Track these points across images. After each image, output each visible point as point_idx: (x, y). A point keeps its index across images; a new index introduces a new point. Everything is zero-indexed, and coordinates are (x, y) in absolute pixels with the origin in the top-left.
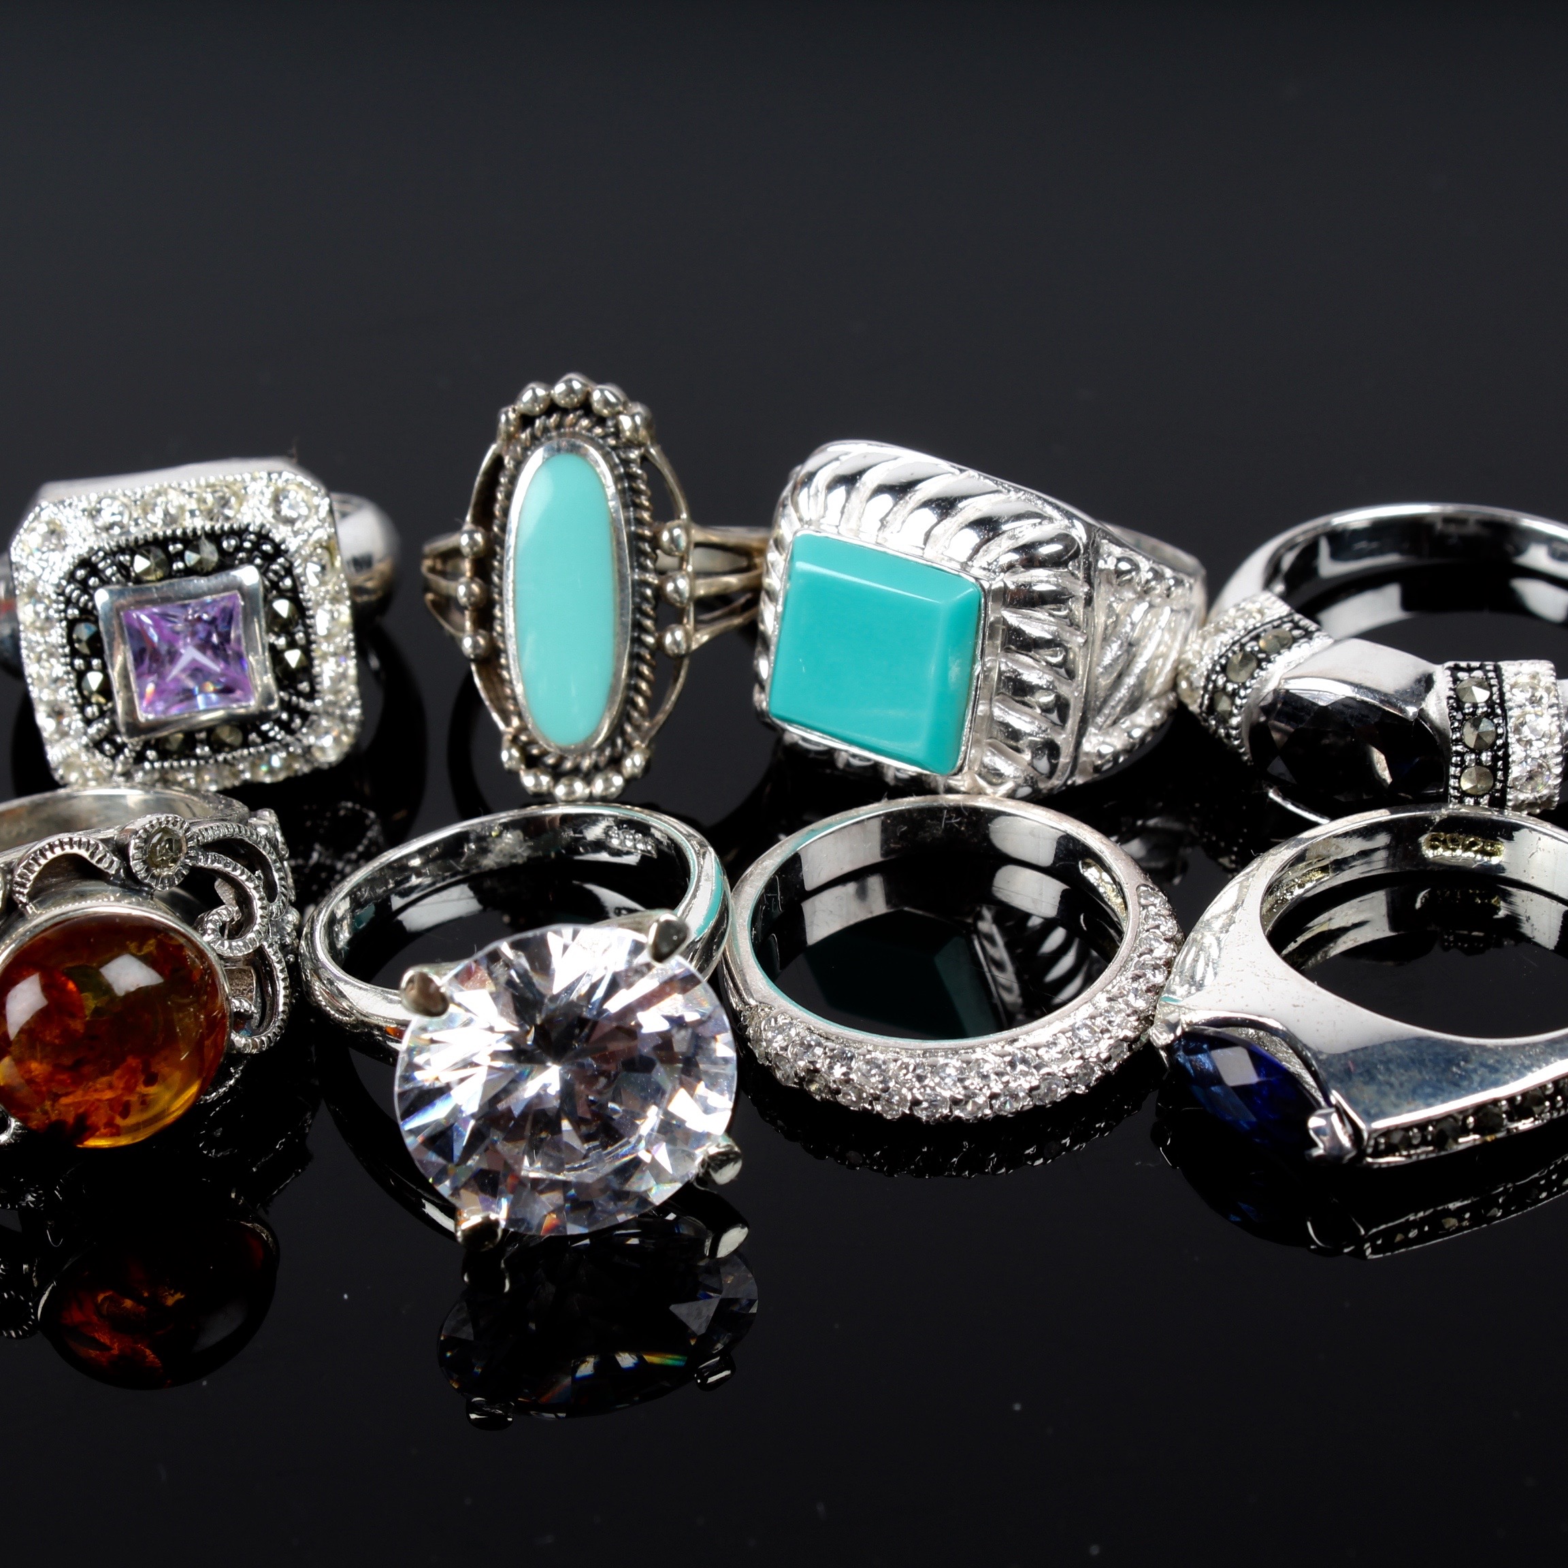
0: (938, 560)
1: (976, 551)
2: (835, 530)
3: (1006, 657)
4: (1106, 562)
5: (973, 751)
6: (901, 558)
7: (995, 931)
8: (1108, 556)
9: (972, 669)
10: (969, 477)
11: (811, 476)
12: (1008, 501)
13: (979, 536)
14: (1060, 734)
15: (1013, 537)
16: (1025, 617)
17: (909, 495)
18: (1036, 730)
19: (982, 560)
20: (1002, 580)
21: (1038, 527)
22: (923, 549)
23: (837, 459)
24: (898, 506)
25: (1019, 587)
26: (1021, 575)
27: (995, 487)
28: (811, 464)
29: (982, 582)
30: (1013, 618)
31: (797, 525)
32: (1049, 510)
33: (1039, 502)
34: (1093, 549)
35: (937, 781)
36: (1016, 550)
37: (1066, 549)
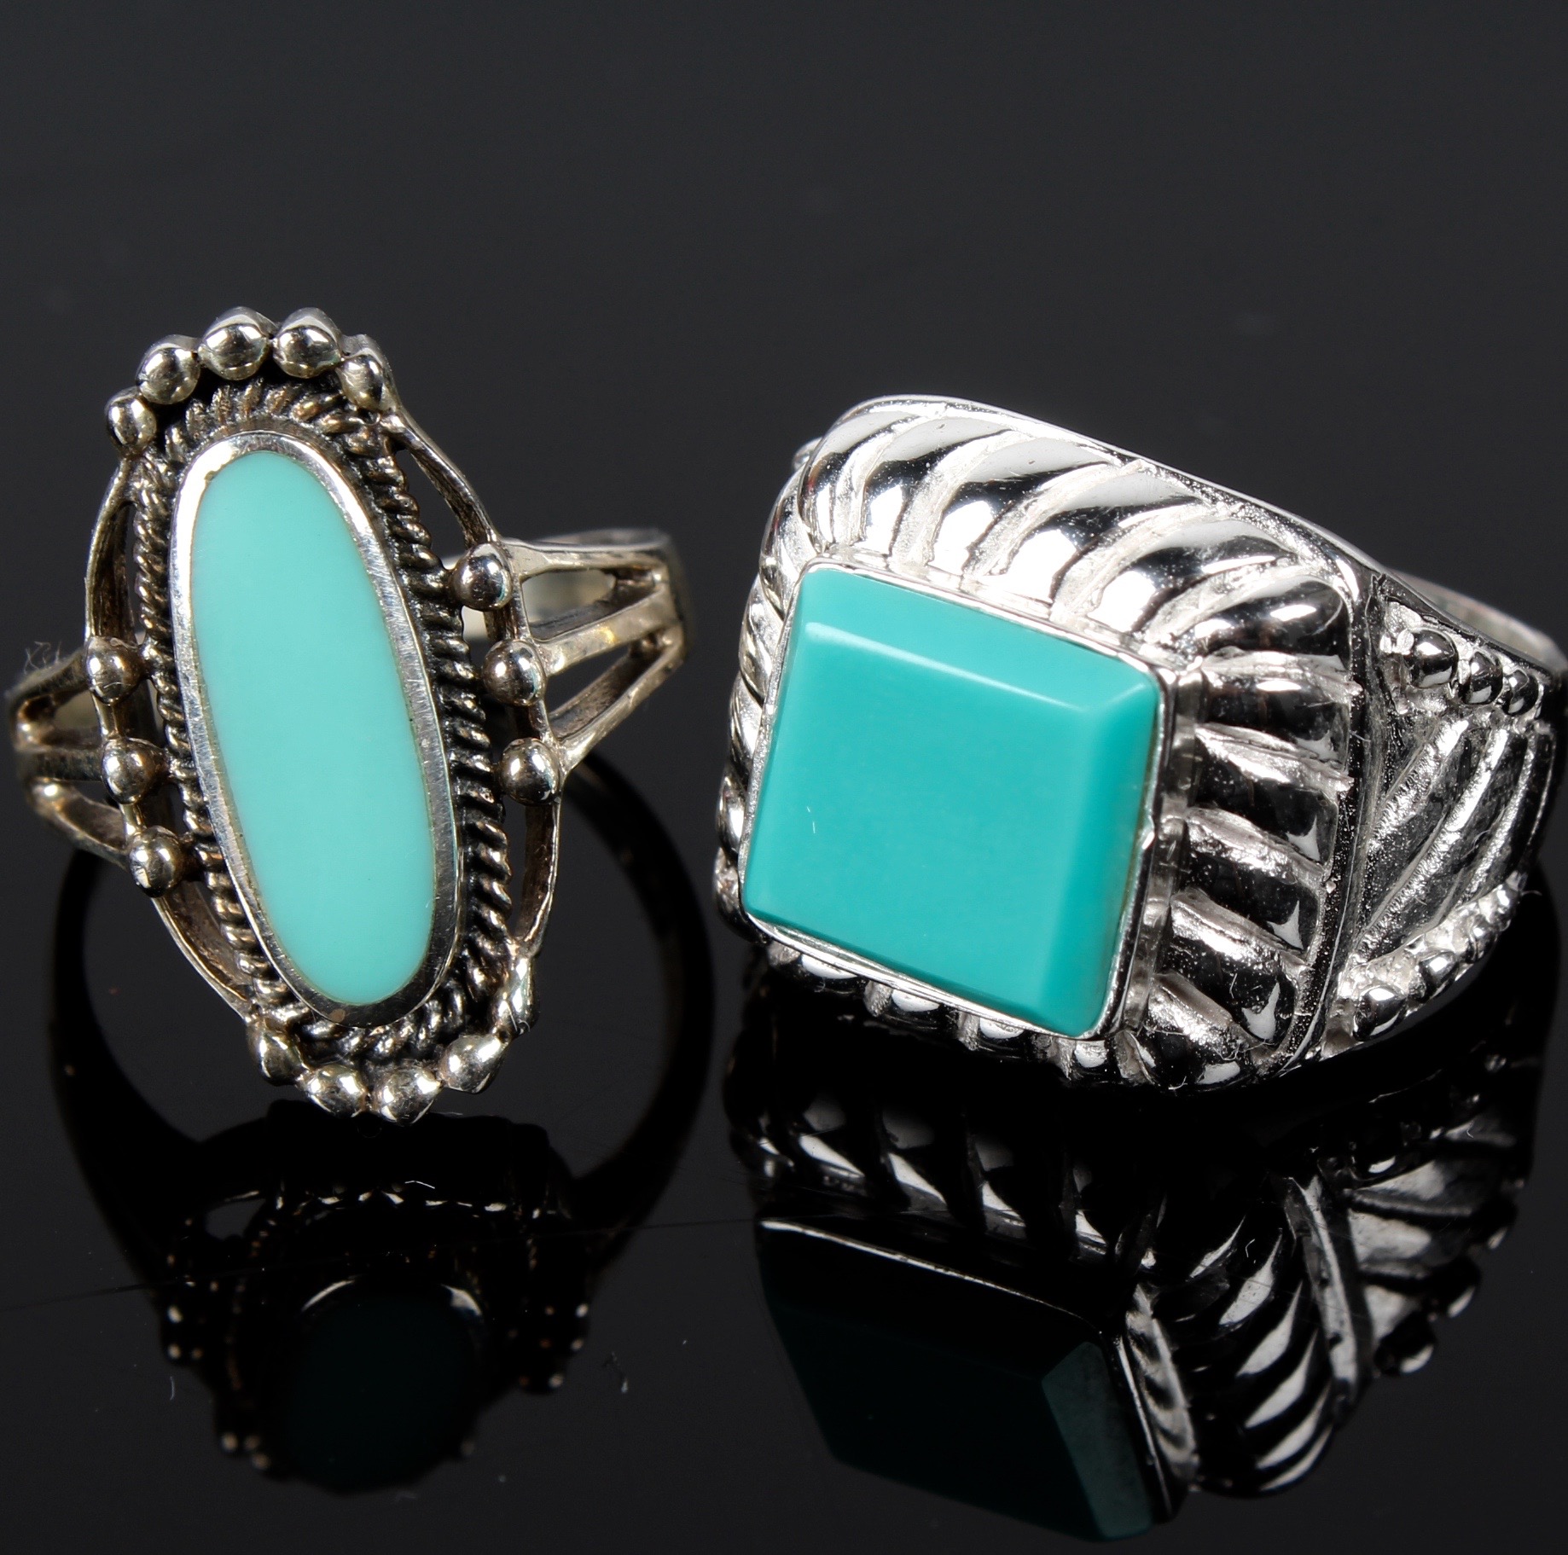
0: (1077, 628)
1: (1151, 613)
2: (880, 563)
3: (1202, 815)
4: (1394, 641)
5: (1132, 993)
6: (1008, 622)
7: (1156, 1330)
8: (1399, 630)
9: (1137, 837)
10: (1139, 471)
11: (838, 461)
12: (1211, 519)
13: (1157, 585)
14: (1298, 964)
15: (1223, 589)
16: (1238, 740)
17: (1025, 502)
18: (1253, 956)
19: (1161, 630)
20: (1199, 670)
21: (1270, 571)
22: (1050, 605)
23: (888, 429)
24: (1003, 523)
25: (1229, 684)
26: (1235, 661)
27: (1188, 492)
28: (836, 439)
29: (1162, 672)
30: (1216, 743)
31: (809, 553)
32: (1289, 539)
33: (1272, 524)
34: (1372, 612)
35: (1058, 1046)
36: (1227, 614)
37: (1323, 614)
